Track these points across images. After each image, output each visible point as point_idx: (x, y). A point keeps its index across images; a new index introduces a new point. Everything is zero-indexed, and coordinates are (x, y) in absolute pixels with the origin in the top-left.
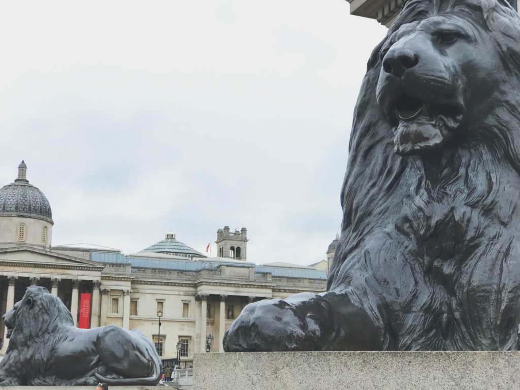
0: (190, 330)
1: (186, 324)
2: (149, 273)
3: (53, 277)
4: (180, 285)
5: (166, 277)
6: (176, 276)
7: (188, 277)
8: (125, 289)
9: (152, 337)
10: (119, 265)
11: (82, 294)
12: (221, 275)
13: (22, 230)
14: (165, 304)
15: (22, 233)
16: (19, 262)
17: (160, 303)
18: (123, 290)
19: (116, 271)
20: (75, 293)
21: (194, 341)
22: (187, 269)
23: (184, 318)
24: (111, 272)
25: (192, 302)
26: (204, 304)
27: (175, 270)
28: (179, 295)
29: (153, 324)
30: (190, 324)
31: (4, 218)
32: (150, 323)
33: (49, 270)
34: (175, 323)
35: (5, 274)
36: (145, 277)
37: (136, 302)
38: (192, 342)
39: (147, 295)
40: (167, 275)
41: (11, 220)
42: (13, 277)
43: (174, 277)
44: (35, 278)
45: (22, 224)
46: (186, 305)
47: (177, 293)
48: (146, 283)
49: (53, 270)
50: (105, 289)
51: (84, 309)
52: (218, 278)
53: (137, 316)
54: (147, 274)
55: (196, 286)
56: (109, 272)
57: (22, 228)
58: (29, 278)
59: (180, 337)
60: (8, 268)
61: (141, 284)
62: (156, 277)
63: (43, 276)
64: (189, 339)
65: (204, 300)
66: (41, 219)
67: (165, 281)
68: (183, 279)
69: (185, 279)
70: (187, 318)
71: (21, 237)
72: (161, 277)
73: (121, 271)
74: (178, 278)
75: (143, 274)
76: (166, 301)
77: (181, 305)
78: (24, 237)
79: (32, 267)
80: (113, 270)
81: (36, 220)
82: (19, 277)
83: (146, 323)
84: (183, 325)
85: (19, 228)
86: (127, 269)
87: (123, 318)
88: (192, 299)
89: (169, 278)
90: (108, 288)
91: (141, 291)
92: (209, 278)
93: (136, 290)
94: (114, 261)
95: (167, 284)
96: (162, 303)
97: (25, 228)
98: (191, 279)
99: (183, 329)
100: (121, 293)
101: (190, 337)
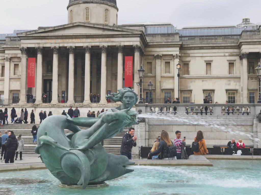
0: (236, 85)
1: (232, 80)
2: (197, 40)
3: (101, 45)
4: (225, 48)
5: (212, 43)
6: (222, 41)
7: (232, 40)
8: (174, 53)
9: (202, 92)
10: (169, 35)
11: (126, 57)
12: (260, 35)
13: (87, 13)
14: (213, 64)
15: (87, 15)
16: (74, 35)
17: (209, 64)
18: (172, 55)
19: (166, 40)
20: (120, 57)
21: (240, 93)
22: (233, 34)
23: (230, 75)
24: (162, 41)
25: (237, 61)
26: (245, 62)
27: (220, 36)
28: (225, 56)
29: (203, 81)
30: (236, 80)
31: (75, 5)
32: (201, 80)
33: (98, 40)
34: (223, 79)
35: (66, 45)
36: (194, 43)
37: (188, 64)
38: (238, 95)
39: (197, 58)
40: (213, 41)
41: (79, 6)
42: (71, 47)
43: (220, 42)
44: (87, 46)
45: (87, 9)
46: (231, 64)
47: (223, 54)
48: (195, 48)
49: (101, 39)
50: (158, 55)
51: (128, 69)
52: (257, 38)
53: (189, 76)
54: (196, 41)
55: (239, 47)
56: (160, 41)
57: (87, 12)
58: (83, 47)
59: (227, 90)
60: (67, 40)
61: (191, 49)
62: (204, 43)
63: (93, 44)
64: (236, 92)
65: (244, 58)
66: (102, 4)
67: (211, 45)
68: (228, 42)
69: (229, 42)
70: (233, 75)
71: (87, 18)
72: (208, 43)
73: (170, 39)
74: (223, 42)
75: (192, 41)
76: (213, 61)
77: (227, 64)
78: (89, 18)
79: (84, 38)
80: (164, 39)
81: (98, 4)
82: (75, 47)
83: (197, 81)
84: (229, 81)
85: (85, 12)
86: (175, 37)
87: (174, 77)
88: (237, 58)
89: (215, 43)
90: (161, 54)
91: (191, 55)
92: (249, 38)
93: (187, 55)
94: (166, 32)
95: (213, 48)
96: (210, 64)
97: (90, 12)
98: (235, 42)
99: (229, 84)
100: (172, 57)
101: (237, 90)
